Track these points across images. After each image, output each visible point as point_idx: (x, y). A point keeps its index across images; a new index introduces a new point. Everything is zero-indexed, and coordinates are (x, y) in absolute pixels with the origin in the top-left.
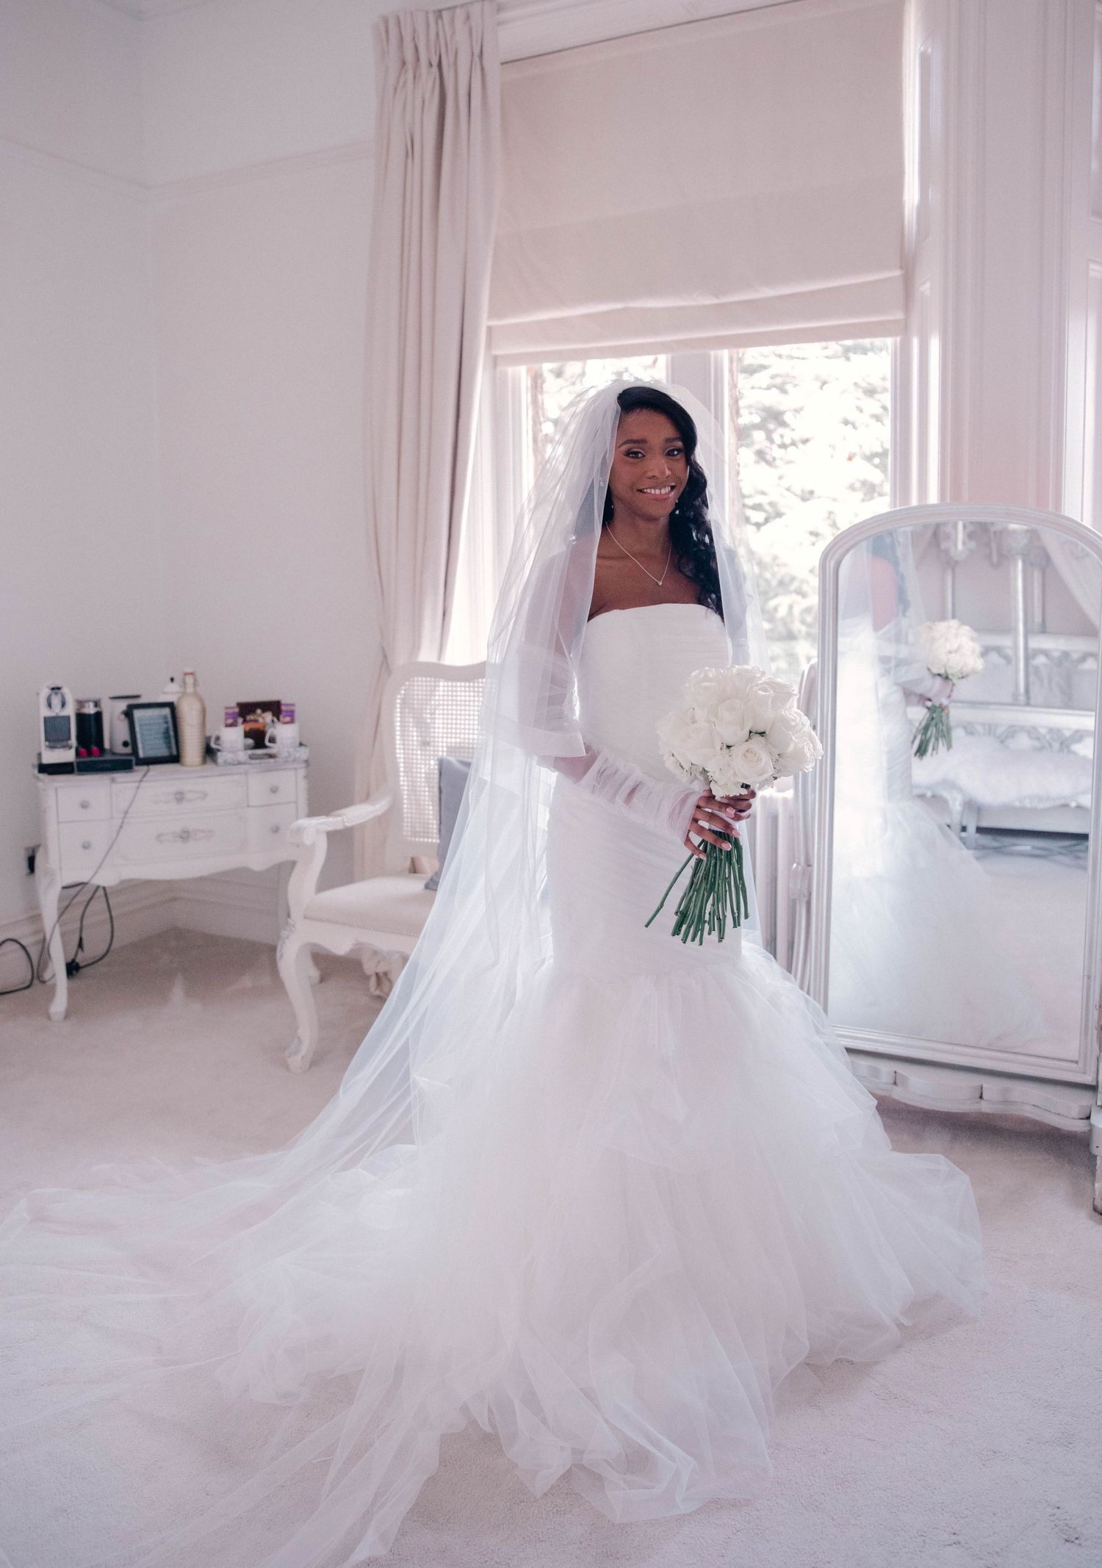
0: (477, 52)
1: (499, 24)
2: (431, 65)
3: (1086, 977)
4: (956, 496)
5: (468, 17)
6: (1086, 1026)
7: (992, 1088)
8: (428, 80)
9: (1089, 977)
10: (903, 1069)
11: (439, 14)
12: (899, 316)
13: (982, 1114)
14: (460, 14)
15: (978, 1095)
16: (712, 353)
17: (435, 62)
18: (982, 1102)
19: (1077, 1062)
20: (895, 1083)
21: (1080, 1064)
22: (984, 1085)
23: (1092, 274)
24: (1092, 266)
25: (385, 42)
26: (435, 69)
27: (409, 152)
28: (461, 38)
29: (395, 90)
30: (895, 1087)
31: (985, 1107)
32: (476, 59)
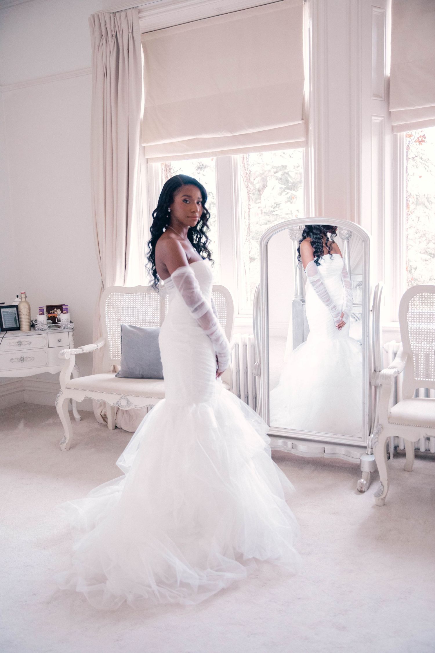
0: (131, 31)
1: (140, 18)
2: (113, 36)
3: (363, 404)
4: (320, 214)
5: (126, 16)
6: (364, 422)
7: (328, 448)
8: (112, 42)
9: (364, 403)
10: (296, 442)
11: (114, 14)
12: (303, 139)
13: (324, 458)
14: (123, 14)
15: (323, 451)
16: (232, 156)
17: (114, 35)
18: (325, 454)
19: (361, 438)
20: (293, 448)
21: (363, 438)
22: (325, 447)
23: (373, 121)
24: (373, 118)
25: (94, 26)
26: (114, 38)
27: (105, 75)
28: (124, 26)
29: (99, 47)
30: (292, 449)
31: (325, 456)
32: (130, 34)
